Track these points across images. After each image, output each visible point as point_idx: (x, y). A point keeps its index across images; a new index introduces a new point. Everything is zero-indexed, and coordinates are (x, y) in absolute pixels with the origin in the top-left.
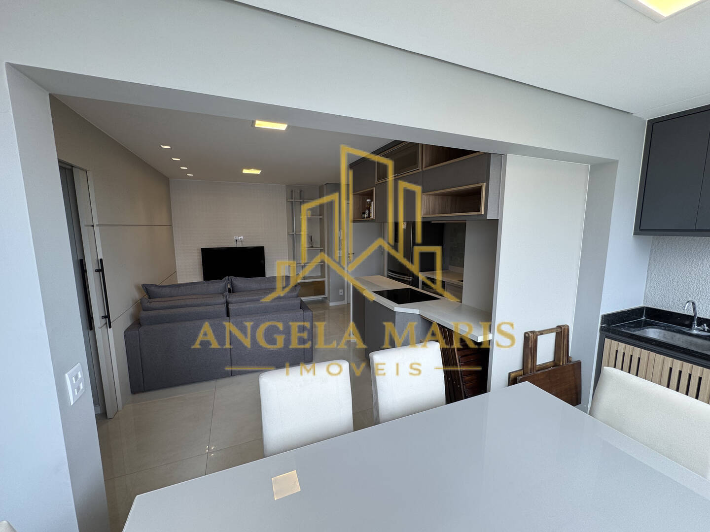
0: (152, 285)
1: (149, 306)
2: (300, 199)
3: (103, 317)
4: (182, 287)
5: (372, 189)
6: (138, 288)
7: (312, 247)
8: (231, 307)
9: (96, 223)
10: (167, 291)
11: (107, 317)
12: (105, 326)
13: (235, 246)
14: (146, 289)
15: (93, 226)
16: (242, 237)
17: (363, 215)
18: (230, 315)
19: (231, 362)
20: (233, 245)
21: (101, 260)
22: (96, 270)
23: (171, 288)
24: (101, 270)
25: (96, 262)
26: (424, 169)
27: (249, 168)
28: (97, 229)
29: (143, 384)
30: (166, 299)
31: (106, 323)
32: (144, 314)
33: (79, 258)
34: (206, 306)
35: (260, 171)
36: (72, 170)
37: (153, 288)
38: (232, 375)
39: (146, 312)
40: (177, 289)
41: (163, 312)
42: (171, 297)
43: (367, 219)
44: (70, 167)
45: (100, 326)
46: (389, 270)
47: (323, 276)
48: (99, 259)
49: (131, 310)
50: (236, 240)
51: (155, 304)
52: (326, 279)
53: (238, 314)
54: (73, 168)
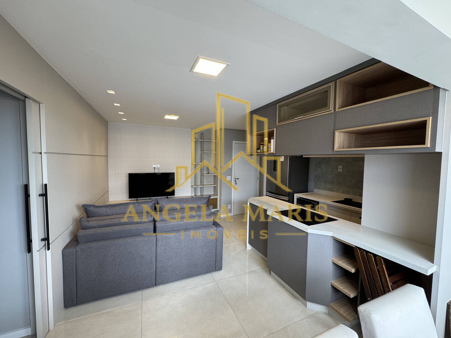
0: (91, 205)
1: (87, 225)
2: (201, 139)
3: (43, 240)
4: (116, 207)
5: (274, 129)
6: (78, 207)
7: (208, 173)
8: (158, 224)
9: (44, 150)
10: (103, 210)
11: (46, 239)
12: (44, 248)
13: (154, 172)
14: (86, 208)
15: (41, 153)
16: (159, 166)
17: (258, 150)
18: (157, 231)
19: (156, 273)
20: (152, 171)
21: (46, 185)
22: (39, 195)
23: (107, 208)
24: (44, 195)
25: (40, 186)
26: (337, 110)
27: (170, 114)
28: (44, 156)
29: (75, 299)
30: (103, 218)
31: (45, 245)
32: (81, 233)
33: (24, 183)
34: (137, 224)
35: (178, 117)
36: (25, 101)
37: (91, 209)
38: (156, 285)
39: (84, 230)
40: (112, 208)
41: (99, 230)
42: (107, 216)
43: (261, 153)
44: (23, 98)
45: (38, 249)
46: (267, 191)
47: (216, 194)
48: (44, 184)
49: (71, 228)
50: (154, 168)
51: (93, 222)
52: (218, 197)
53: (163, 231)
54: (27, 99)
